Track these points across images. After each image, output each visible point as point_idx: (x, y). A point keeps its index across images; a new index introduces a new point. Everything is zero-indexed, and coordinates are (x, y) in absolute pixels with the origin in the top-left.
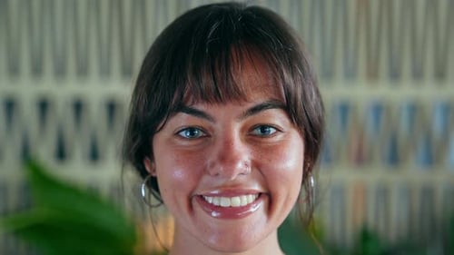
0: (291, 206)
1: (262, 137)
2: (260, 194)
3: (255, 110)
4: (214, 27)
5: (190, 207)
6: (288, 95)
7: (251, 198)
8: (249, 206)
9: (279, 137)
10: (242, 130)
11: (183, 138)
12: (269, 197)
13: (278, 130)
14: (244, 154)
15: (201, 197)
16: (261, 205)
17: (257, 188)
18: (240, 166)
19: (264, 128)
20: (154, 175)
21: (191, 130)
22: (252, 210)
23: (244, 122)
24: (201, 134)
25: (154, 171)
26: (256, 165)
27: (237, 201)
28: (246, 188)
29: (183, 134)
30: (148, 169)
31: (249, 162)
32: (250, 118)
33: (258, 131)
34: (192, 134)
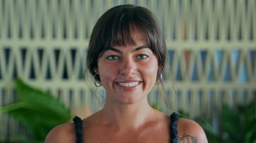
0: (152, 87)
1: (141, 59)
2: (140, 82)
3: (138, 49)
4: (122, 16)
5: (113, 86)
6: (151, 42)
7: (137, 83)
8: (135, 86)
9: (148, 59)
10: (133, 57)
11: (110, 60)
12: (144, 83)
13: (147, 56)
14: (133, 66)
15: (117, 83)
16: (141, 86)
17: (139, 79)
18: (132, 71)
19: (141, 56)
20: (98, 74)
21: (113, 56)
22: (137, 88)
23: (134, 53)
24: (117, 58)
25: (98, 72)
26: (139, 71)
27: (131, 84)
28: (134, 80)
29: (110, 58)
30: (95, 71)
31: (136, 69)
32: (136, 52)
33: (139, 57)
34: (113, 58)
